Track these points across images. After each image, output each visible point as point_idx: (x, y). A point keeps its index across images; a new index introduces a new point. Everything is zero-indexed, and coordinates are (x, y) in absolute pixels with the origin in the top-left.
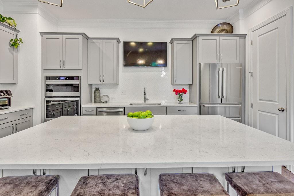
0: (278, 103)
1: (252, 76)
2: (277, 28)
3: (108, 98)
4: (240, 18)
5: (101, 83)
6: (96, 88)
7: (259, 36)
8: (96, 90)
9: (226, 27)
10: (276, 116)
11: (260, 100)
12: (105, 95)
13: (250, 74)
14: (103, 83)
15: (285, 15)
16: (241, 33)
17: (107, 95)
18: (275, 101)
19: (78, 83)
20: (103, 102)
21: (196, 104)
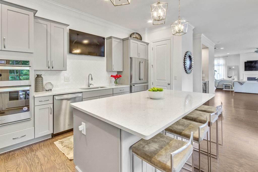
0: (166, 81)
1: (153, 67)
2: (166, 44)
3: (52, 86)
4: (146, 33)
5: (49, 69)
6: (38, 75)
7: (156, 46)
8: (37, 77)
9: (137, 36)
10: (166, 87)
11: (157, 80)
12: (49, 83)
13: (151, 66)
14: (52, 69)
15: (170, 39)
16: (146, 41)
17: (50, 83)
18: (165, 80)
19: (28, 68)
20: (48, 91)
21: (128, 85)
